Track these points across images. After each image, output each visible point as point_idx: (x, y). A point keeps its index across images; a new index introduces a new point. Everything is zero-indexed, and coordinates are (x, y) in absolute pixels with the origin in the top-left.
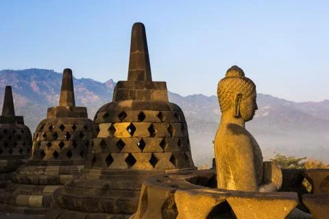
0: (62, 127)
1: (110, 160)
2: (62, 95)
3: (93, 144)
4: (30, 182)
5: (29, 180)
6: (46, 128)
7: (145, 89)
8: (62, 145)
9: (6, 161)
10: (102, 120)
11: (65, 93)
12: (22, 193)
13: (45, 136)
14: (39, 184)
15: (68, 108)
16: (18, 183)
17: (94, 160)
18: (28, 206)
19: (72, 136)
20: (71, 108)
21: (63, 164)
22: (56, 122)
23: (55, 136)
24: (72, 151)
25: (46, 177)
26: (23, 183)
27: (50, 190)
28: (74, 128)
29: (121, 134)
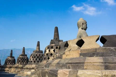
0: (37, 55)
1: (49, 58)
2: (37, 47)
3: (44, 55)
4: (28, 69)
5: (28, 68)
6: (33, 55)
7: (58, 42)
8: (36, 59)
9: (22, 65)
10: (47, 49)
11: (38, 47)
12: (26, 71)
13: (32, 57)
14: (30, 69)
15: (38, 50)
16: (25, 69)
17: (45, 59)
18: (27, 74)
19: (39, 57)
20: (39, 51)
21: (36, 64)
22: (35, 54)
23: (35, 57)
24: (39, 61)
25: (32, 67)
26: (26, 69)
27: (33, 70)
28: (40, 55)
29: (52, 52)
